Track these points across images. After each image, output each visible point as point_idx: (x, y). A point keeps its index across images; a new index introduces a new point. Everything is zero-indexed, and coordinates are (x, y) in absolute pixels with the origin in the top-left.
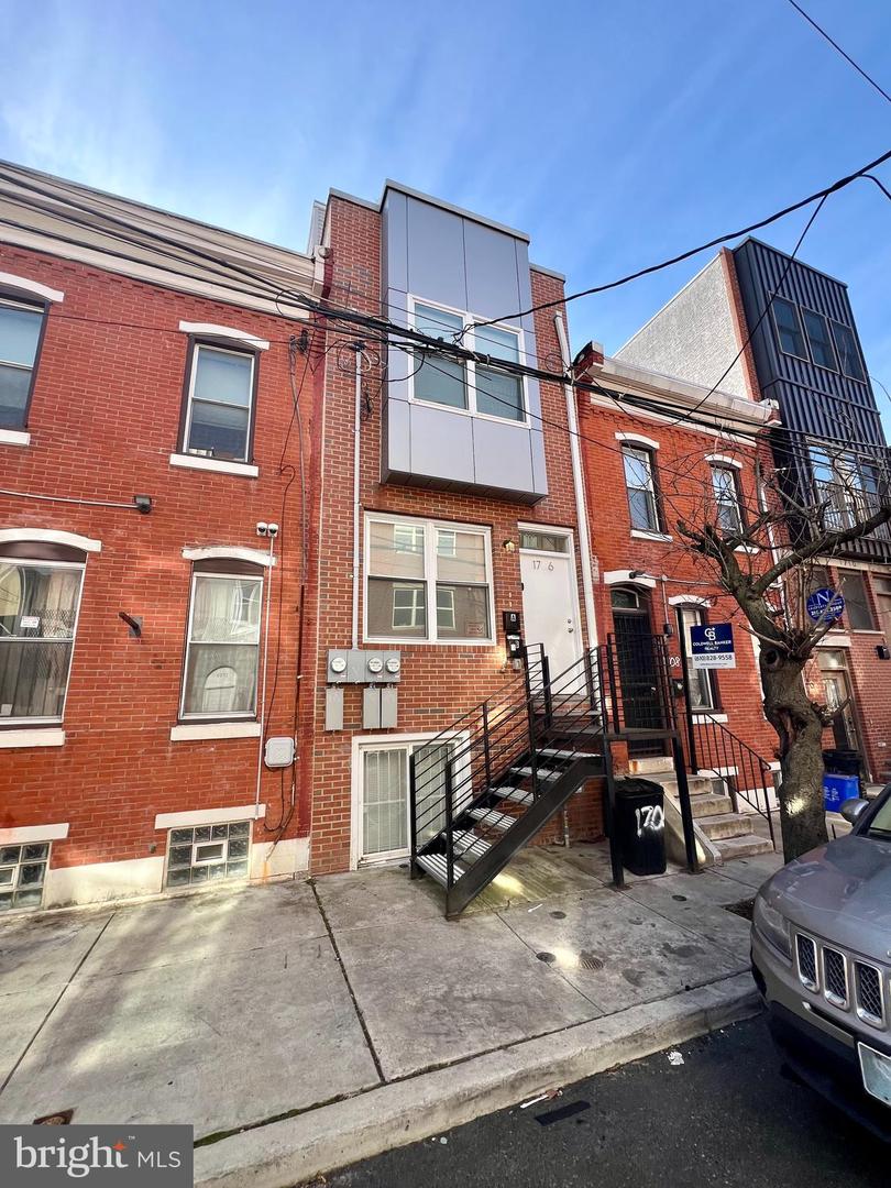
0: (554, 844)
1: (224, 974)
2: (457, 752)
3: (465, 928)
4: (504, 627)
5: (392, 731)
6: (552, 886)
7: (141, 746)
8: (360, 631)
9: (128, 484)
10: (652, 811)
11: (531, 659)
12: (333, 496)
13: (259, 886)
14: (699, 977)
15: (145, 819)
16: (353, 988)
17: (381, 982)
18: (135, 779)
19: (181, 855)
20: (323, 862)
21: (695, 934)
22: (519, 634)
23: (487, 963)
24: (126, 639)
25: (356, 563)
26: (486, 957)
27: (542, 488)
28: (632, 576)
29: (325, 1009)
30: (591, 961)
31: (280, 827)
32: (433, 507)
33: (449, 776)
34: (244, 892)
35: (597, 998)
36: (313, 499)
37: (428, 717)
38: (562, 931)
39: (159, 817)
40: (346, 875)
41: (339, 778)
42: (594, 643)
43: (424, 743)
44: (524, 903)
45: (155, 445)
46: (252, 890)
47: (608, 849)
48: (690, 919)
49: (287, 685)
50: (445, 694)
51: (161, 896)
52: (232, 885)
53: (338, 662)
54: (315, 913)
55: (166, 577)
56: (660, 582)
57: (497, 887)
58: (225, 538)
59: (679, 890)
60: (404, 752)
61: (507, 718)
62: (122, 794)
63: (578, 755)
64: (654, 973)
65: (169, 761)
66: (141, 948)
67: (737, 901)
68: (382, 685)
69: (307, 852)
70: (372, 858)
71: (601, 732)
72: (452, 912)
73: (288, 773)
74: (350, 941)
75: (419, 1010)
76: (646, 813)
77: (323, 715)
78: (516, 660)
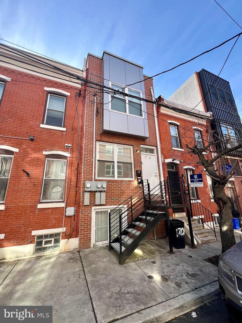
0: (152, 239)
1: (49, 284)
2: (123, 212)
3: (126, 267)
4: (137, 174)
5: (104, 205)
6: (152, 253)
7: (28, 210)
8: (95, 176)
9: (28, 132)
10: (181, 229)
11: (144, 184)
12: (87, 137)
13: (63, 253)
14: (199, 284)
15: (29, 232)
16: (89, 289)
17: (98, 287)
18: (26, 220)
19: (39, 243)
20: (83, 245)
21: (196, 269)
22: (141, 177)
23: (132, 279)
24: (25, 177)
25: (94, 156)
26: (132, 277)
27: (147, 135)
28: (173, 160)
29: (80, 297)
30: (165, 279)
31: (70, 234)
32: (116, 140)
33: (121, 219)
34: (58, 255)
35: (167, 292)
36: (82, 138)
37: (115, 201)
38: (155, 268)
39: (33, 232)
40: (89, 249)
41: (88, 219)
42: (162, 180)
43: (114, 209)
44: (143, 258)
45: (36, 121)
46: (61, 254)
47: (168, 241)
48: (194, 264)
49: (73, 192)
50: (119, 194)
51: (33, 256)
52: (55, 253)
53: (88, 185)
54: (79, 262)
55: (38, 159)
56: (181, 162)
57: (135, 253)
58: (56, 148)
59: (190, 254)
60: (107, 211)
61: (138, 201)
62: (22, 225)
63: (159, 212)
64: (185, 283)
65: (37, 214)
66: (24, 274)
67: (207, 258)
68: (101, 192)
69: (78, 242)
70: (98, 243)
71: (166, 206)
72: (121, 262)
73: (73, 218)
74: (89, 272)
75: (110, 297)
76: (179, 230)
77: (83, 200)
78: (140, 184)
